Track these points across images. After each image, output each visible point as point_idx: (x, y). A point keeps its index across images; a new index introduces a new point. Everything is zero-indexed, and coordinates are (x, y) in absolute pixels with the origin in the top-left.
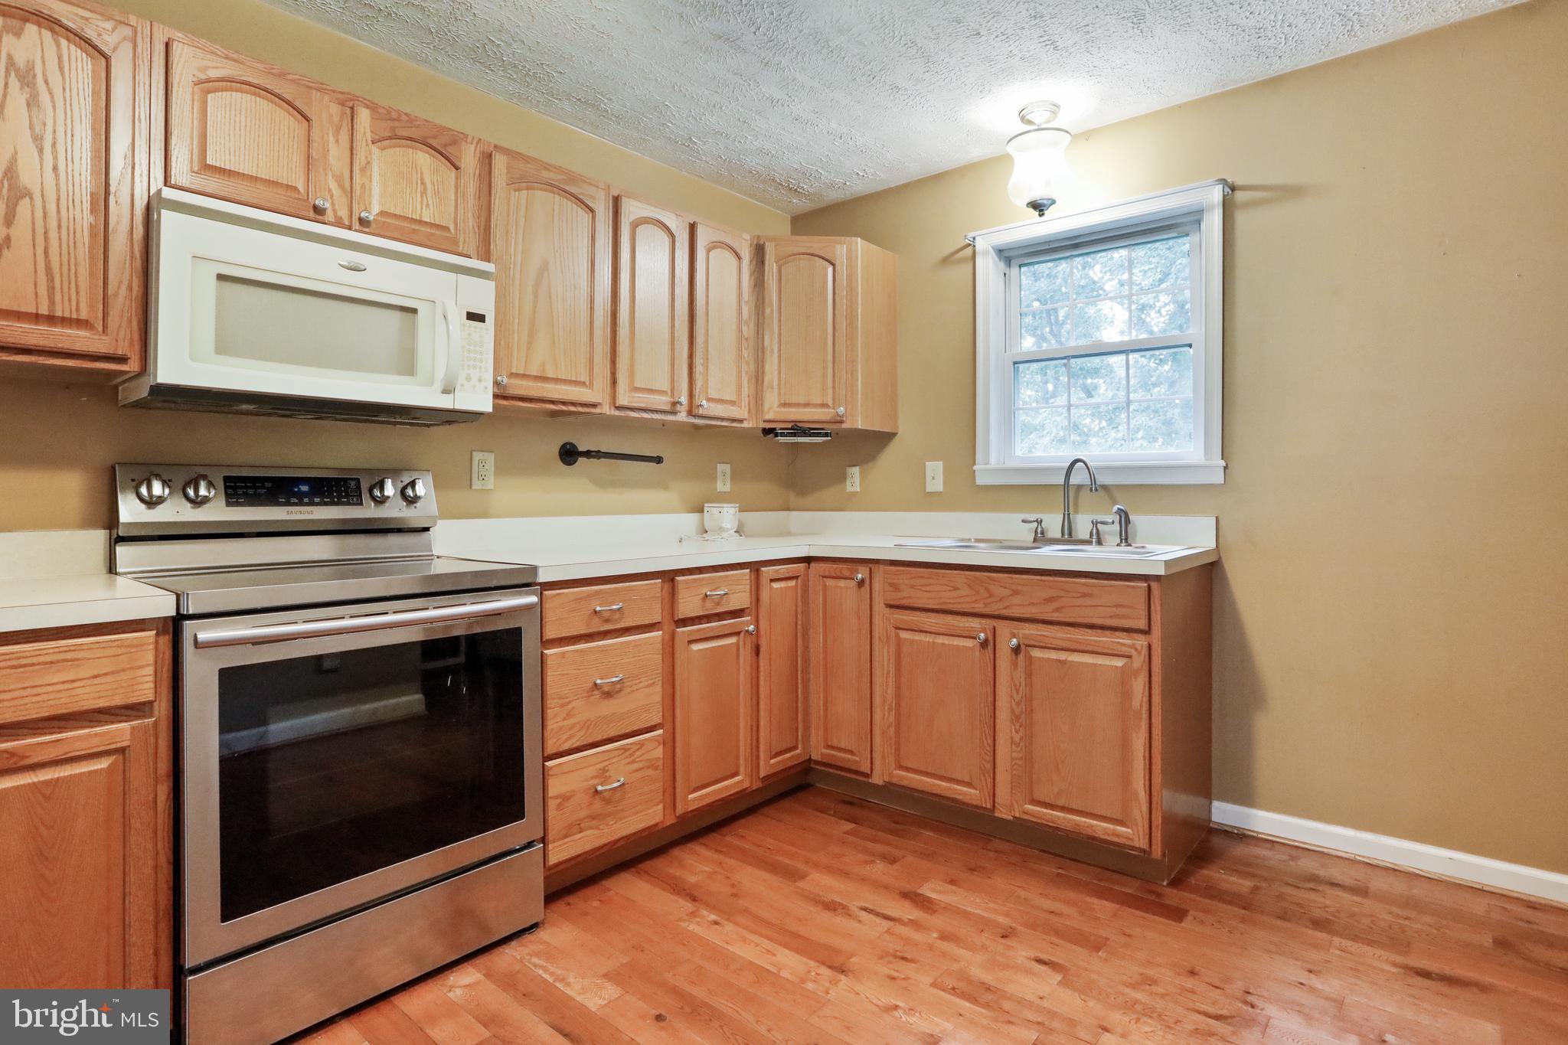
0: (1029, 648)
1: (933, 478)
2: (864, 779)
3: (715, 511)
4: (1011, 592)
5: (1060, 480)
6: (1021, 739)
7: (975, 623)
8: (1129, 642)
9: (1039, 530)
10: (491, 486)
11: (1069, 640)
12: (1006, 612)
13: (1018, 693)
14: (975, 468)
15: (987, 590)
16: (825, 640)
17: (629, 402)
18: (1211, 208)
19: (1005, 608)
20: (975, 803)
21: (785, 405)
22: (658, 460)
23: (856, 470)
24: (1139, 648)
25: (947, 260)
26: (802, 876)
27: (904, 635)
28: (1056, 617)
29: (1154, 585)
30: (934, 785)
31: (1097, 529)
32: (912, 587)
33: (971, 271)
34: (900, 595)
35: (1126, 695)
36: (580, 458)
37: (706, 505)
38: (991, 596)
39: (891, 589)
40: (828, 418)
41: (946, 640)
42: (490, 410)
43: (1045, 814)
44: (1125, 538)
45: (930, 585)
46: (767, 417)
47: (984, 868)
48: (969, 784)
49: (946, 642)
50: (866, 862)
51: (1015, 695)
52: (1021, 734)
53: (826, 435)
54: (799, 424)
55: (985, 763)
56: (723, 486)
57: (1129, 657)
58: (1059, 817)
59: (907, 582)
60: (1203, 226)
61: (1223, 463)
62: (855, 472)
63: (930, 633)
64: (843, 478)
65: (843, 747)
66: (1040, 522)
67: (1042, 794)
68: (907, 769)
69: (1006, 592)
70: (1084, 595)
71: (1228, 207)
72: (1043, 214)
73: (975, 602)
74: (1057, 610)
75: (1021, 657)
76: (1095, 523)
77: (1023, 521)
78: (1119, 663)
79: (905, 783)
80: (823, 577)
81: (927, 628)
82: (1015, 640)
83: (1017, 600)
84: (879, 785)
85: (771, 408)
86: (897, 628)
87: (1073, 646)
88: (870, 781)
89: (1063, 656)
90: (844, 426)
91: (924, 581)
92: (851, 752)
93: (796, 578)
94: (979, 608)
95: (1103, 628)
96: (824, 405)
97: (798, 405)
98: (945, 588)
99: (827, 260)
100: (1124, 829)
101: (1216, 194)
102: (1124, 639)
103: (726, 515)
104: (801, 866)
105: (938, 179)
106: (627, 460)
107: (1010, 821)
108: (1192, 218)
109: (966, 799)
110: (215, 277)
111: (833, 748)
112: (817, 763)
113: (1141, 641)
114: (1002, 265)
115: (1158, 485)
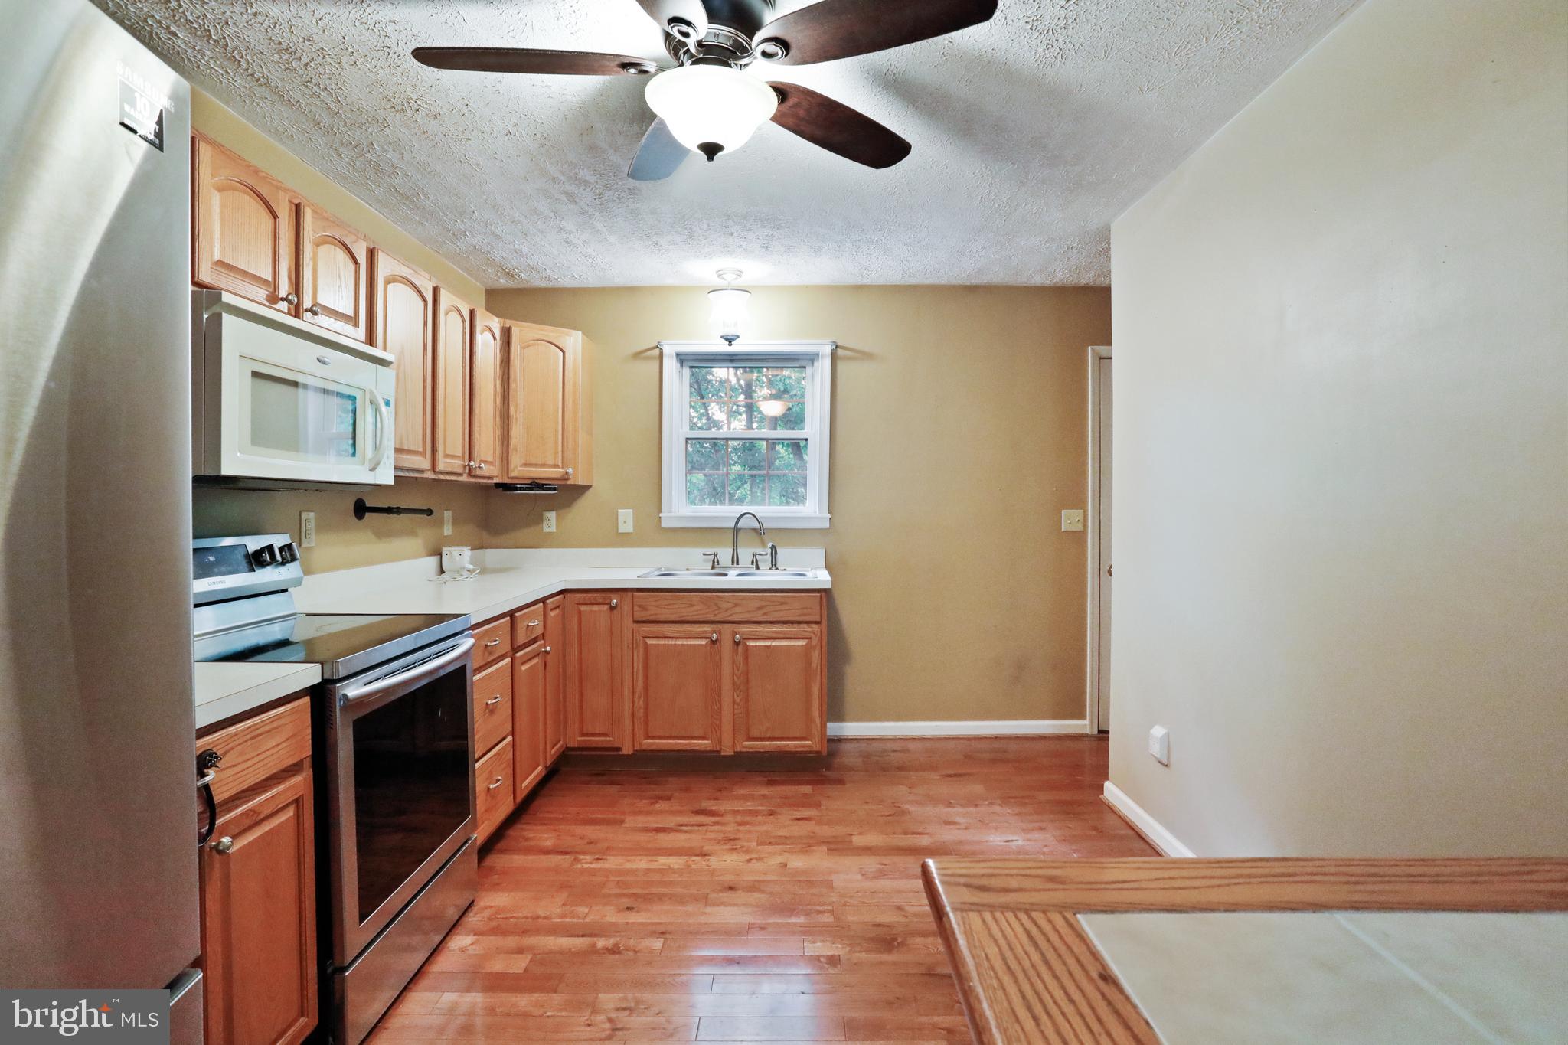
0: (746, 641)
1: (625, 522)
2: (615, 753)
3: (456, 554)
4: (733, 605)
5: (732, 525)
6: (741, 700)
7: (707, 628)
8: (809, 629)
9: (716, 560)
10: (313, 545)
11: (773, 632)
12: (730, 619)
13: (738, 670)
14: (660, 515)
15: (716, 605)
16: (580, 652)
17: (445, 467)
18: (824, 356)
19: (729, 616)
20: (708, 749)
21: (526, 465)
22: (429, 512)
23: (553, 514)
24: (816, 632)
25: (638, 355)
26: (622, 822)
27: (650, 642)
28: (765, 618)
29: (823, 594)
30: (676, 744)
31: (756, 559)
32: (658, 606)
33: (658, 370)
34: (649, 613)
35: (809, 662)
36: (367, 514)
37: (444, 548)
38: (720, 608)
39: (640, 609)
40: (558, 476)
41: (685, 642)
42: (391, 482)
43: (757, 745)
44: (774, 564)
45: (673, 604)
46: (513, 474)
47: (726, 788)
48: (703, 738)
49: (685, 643)
50: (652, 804)
51: (736, 672)
52: (740, 697)
53: (555, 489)
54: (536, 481)
55: (715, 721)
56: (448, 530)
57: (810, 638)
58: (767, 745)
59: (654, 603)
60: (815, 364)
61: (829, 516)
62: (551, 516)
63: (673, 638)
64: (539, 520)
65: (598, 732)
66: (716, 555)
67: (755, 733)
68: (653, 737)
69: (730, 605)
70: (782, 603)
71: (834, 357)
72: (731, 345)
73: (707, 613)
74: (764, 614)
75: (740, 648)
76: (755, 555)
77: (704, 554)
78: (803, 643)
79: (654, 748)
80: (577, 604)
81: (668, 634)
82: (738, 636)
83: (737, 610)
84: (629, 755)
85: (516, 467)
86: (644, 638)
87: (774, 636)
88: (620, 753)
89: (768, 643)
90: (569, 482)
91: (666, 602)
92: (605, 735)
93: (558, 607)
94: (711, 617)
95: (792, 622)
96: (556, 466)
97: (536, 465)
98: (684, 605)
99: (559, 348)
100: (807, 742)
101: (827, 350)
102: (806, 628)
103: (461, 557)
104: (618, 816)
105: (631, 291)
106: (407, 513)
107: (732, 755)
108: (808, 357)
109: (702, 748)
110: (250, 374)
111: (587, 735)
112: (573, 749)
113: (816, 628)
114: (679, 365)
115: (795, 529)
